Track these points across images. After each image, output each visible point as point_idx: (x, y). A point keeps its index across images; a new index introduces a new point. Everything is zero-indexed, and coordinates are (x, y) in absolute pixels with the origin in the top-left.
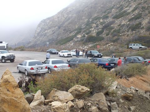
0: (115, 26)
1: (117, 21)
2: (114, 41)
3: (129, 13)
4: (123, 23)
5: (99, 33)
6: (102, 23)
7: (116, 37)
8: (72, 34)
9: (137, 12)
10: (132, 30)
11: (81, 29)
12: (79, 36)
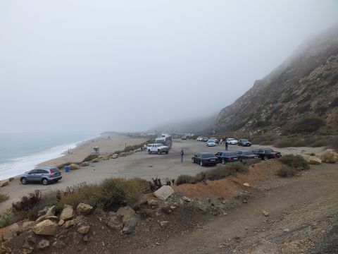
0: (284, 110)
1: (286, 105)
2: (281, 126)
3: (298, 96)
4: (292, 106)
5: (267, 119)
6: (271, 109)
7: (284, 121)
8: (245, 120)
9: (306, 94)
10: (301, 113)
11: (253, 115)
12: (250, 122)
